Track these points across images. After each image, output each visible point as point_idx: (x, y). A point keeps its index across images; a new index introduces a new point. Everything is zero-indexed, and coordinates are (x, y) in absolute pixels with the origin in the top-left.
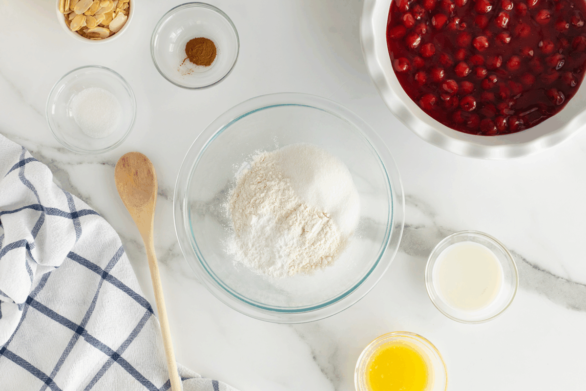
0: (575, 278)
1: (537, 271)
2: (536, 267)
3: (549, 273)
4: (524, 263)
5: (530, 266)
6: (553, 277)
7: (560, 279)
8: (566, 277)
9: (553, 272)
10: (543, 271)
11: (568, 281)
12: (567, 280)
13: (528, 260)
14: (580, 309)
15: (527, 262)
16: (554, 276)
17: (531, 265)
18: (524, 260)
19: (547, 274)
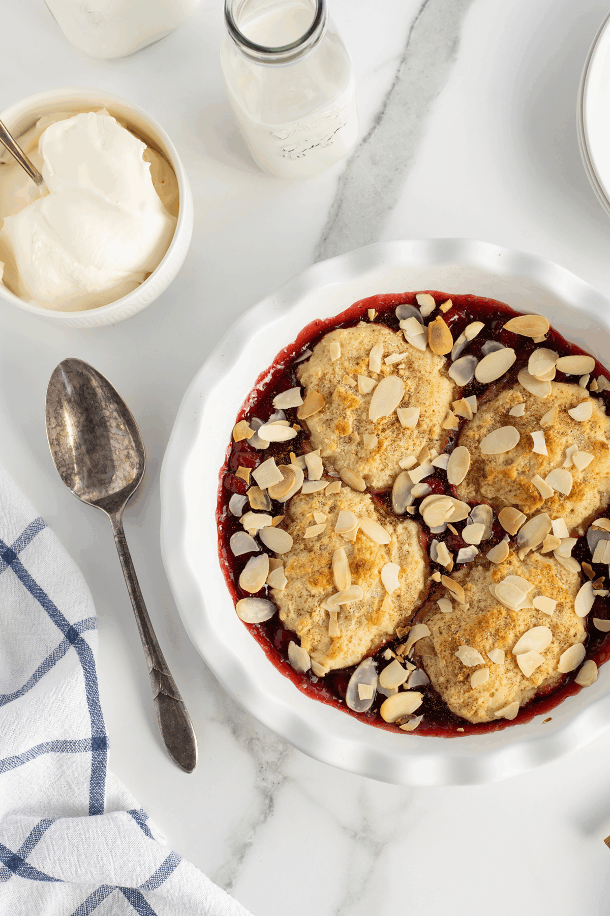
0: (397, 46)
1: (385, 117)
2: (378, 119)
3: (389, 95)
4: (370, 140)
5: (376, 131)
6: (396, 88)
7: (400, 75)
8: (397, 62)
9: (388, 87)
10: (385, 105)
11: (404, 60)
12: (402, 62)
13: (364, 133)
14: (457, 37)
15: (370, 134)
16: (394, 85)
17: (375, 128)
18: (365, 140)
19: (391, 98)
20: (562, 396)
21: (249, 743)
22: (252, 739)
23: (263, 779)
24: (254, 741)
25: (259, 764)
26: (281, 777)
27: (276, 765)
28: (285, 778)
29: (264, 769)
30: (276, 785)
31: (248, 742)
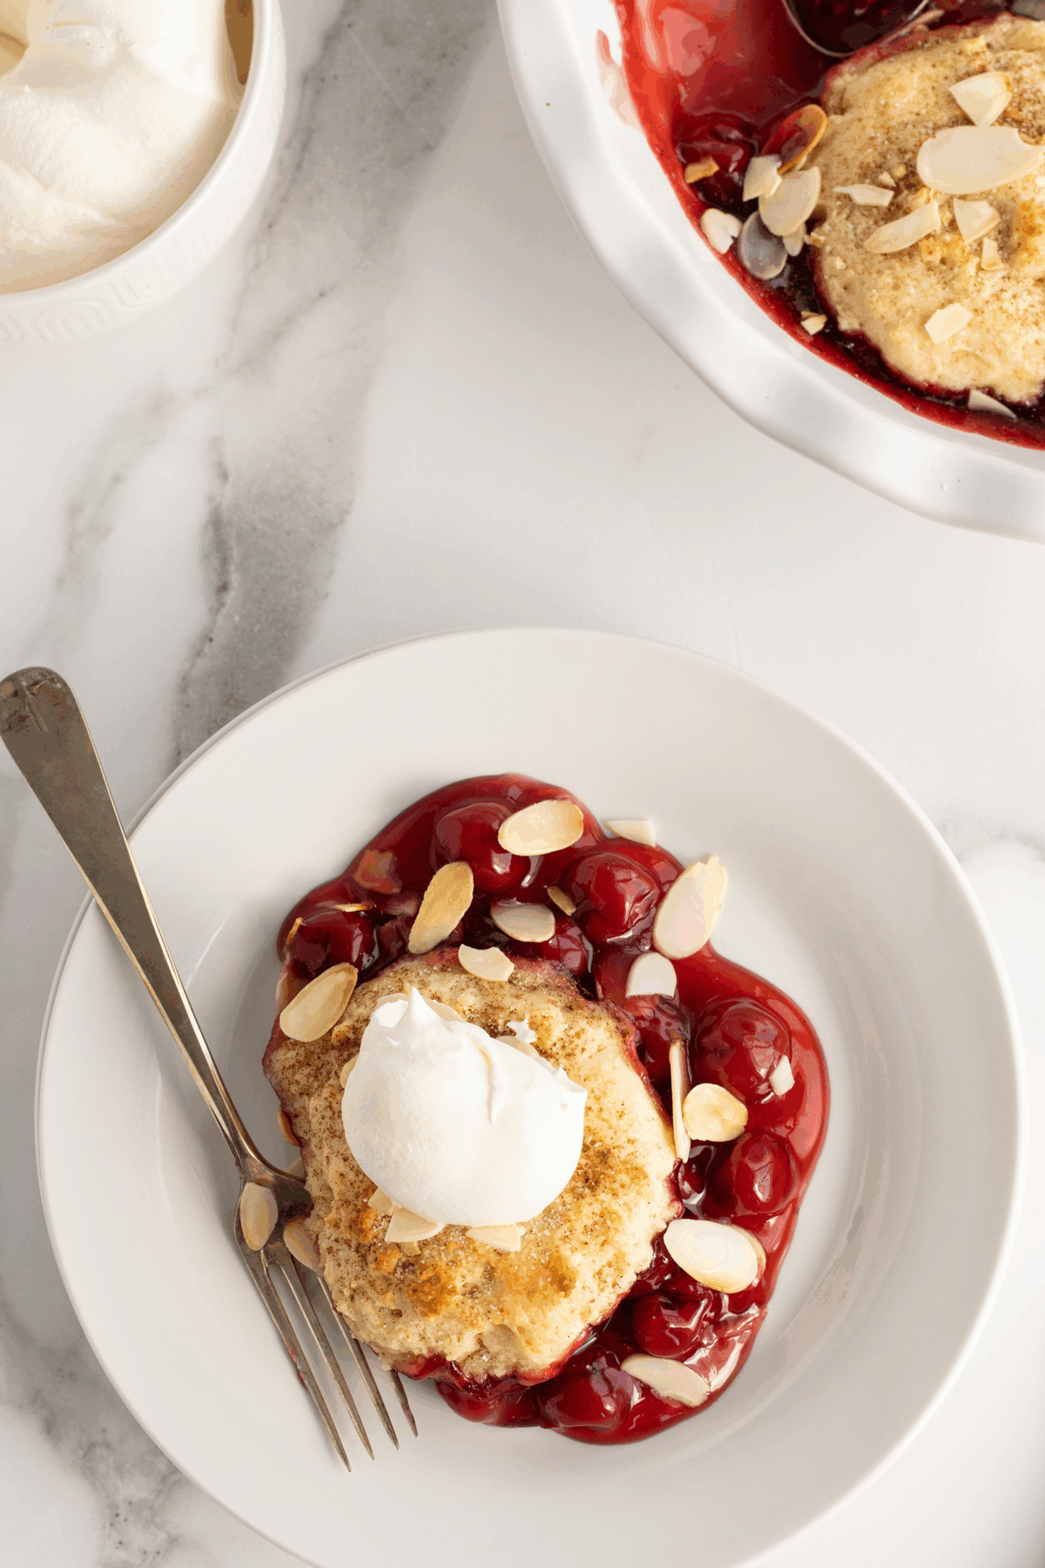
20: (614, 1122)
21: (85, 1455)
22: (92, 1445)
23: (121, 1543)
24: (97, 1451)
25: (110, 1507)
26: (162, 1536)
27: (151, 1508)
28: (173, 1541)
29: (122, 1517)
30: (150, 1558)
31: (81, 1453)
